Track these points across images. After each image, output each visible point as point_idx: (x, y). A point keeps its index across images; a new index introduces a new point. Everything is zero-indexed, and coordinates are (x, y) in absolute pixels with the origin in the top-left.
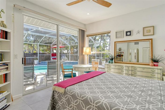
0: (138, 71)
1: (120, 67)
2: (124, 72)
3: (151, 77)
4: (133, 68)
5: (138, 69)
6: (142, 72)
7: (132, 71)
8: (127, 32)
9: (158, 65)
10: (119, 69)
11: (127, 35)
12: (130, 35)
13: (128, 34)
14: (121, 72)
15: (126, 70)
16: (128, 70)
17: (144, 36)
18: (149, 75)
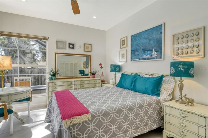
0: (86, 84)
1: (69, 83)
2: (74, 88)
3: (94, 87)
4: (81, 82)
5: (86, 82)
6: (89, 84)
7: (81, 84)
8: (70, 44)
9: (95, 77)
10: (67, 85)
11: (69, 47)
12: (73, 48)
13: (71, 46)
14: (70, 88)
15: (75, 85)
16: (77, 85)
17: (84, 51)
18: (93, 85)
